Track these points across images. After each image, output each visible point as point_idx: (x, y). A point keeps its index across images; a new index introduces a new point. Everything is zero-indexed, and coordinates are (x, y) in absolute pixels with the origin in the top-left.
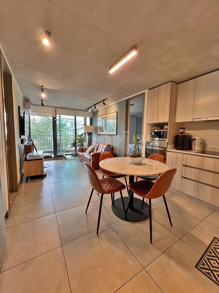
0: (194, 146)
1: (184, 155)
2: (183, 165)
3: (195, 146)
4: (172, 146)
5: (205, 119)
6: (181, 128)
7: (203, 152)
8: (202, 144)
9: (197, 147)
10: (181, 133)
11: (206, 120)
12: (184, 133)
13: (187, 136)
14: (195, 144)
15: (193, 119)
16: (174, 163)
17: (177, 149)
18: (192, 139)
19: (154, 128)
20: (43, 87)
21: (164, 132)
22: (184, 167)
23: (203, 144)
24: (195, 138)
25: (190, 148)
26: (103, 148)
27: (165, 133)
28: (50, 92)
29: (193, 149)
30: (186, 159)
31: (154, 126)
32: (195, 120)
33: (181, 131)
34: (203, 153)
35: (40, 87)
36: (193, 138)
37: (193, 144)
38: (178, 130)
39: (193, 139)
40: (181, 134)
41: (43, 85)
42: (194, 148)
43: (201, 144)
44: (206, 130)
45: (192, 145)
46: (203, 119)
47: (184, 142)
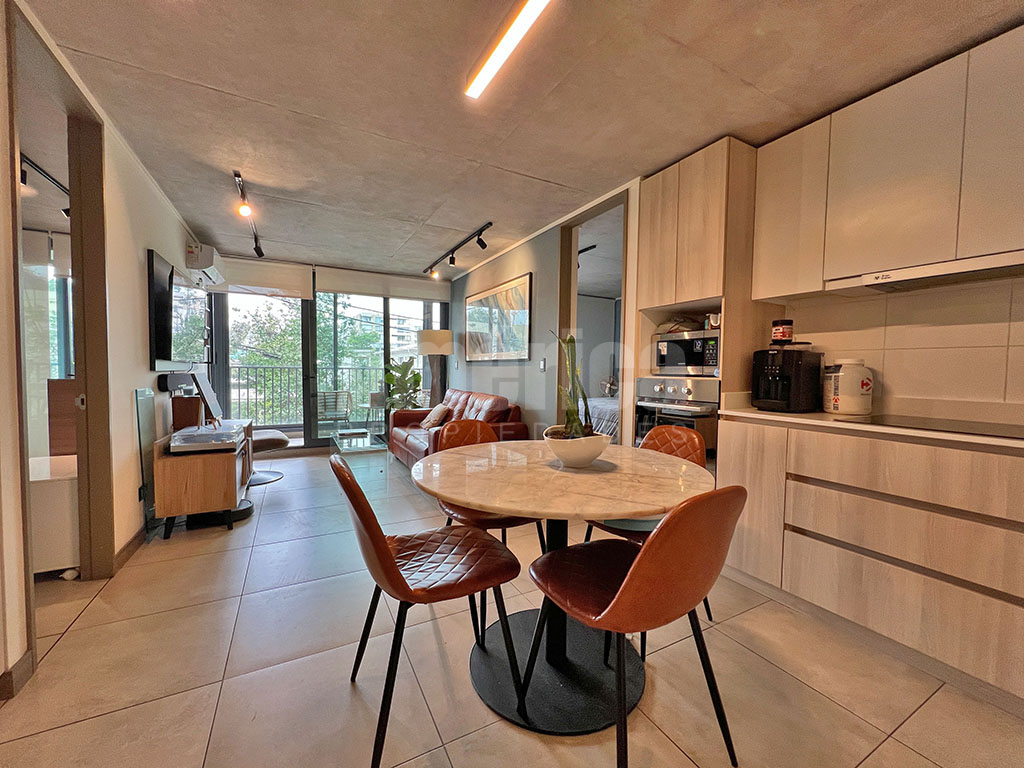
0: (832, 396)
1: (793, 432)
2: (789, 476)
3: (836, 394)
4: (741, 395)
5: (876, 278)
6: (775, 324)
7: (875, 420)
8: (867, 384)
9: (844, 397)
10: (776, 342)
11: (880, 281)
12: (789, 342)
13: (800, 352)
14: (836, 389)
15: (824, 282)
16: (748, 465)
17: (761, 409)
18: (822, 366)
19: (669, 326)
20: (239, 176)
21: (705, 341)
22: (792, 483)
23: (874, 387)
24: (838, 362)
25: (816, 404)
26: (479, 411)
27: (712, 343)
28: (269, 198)
29: (832, 409)
30: (800, 448)
31: (669, 320)
32: (831, 287)
33: (778, 332)
34: (872, 424)
35: (229, 176)
36: (827, 361)
37: (830, 386)
38: (765, 332)
39: (827, 368)
40: (777, 347)
41: (237, 169)
42: (833, 402)
43: (863, 384)
44: (883, 328)
45: (826, 392)
46: (870, 280)
47: (788, 379)
